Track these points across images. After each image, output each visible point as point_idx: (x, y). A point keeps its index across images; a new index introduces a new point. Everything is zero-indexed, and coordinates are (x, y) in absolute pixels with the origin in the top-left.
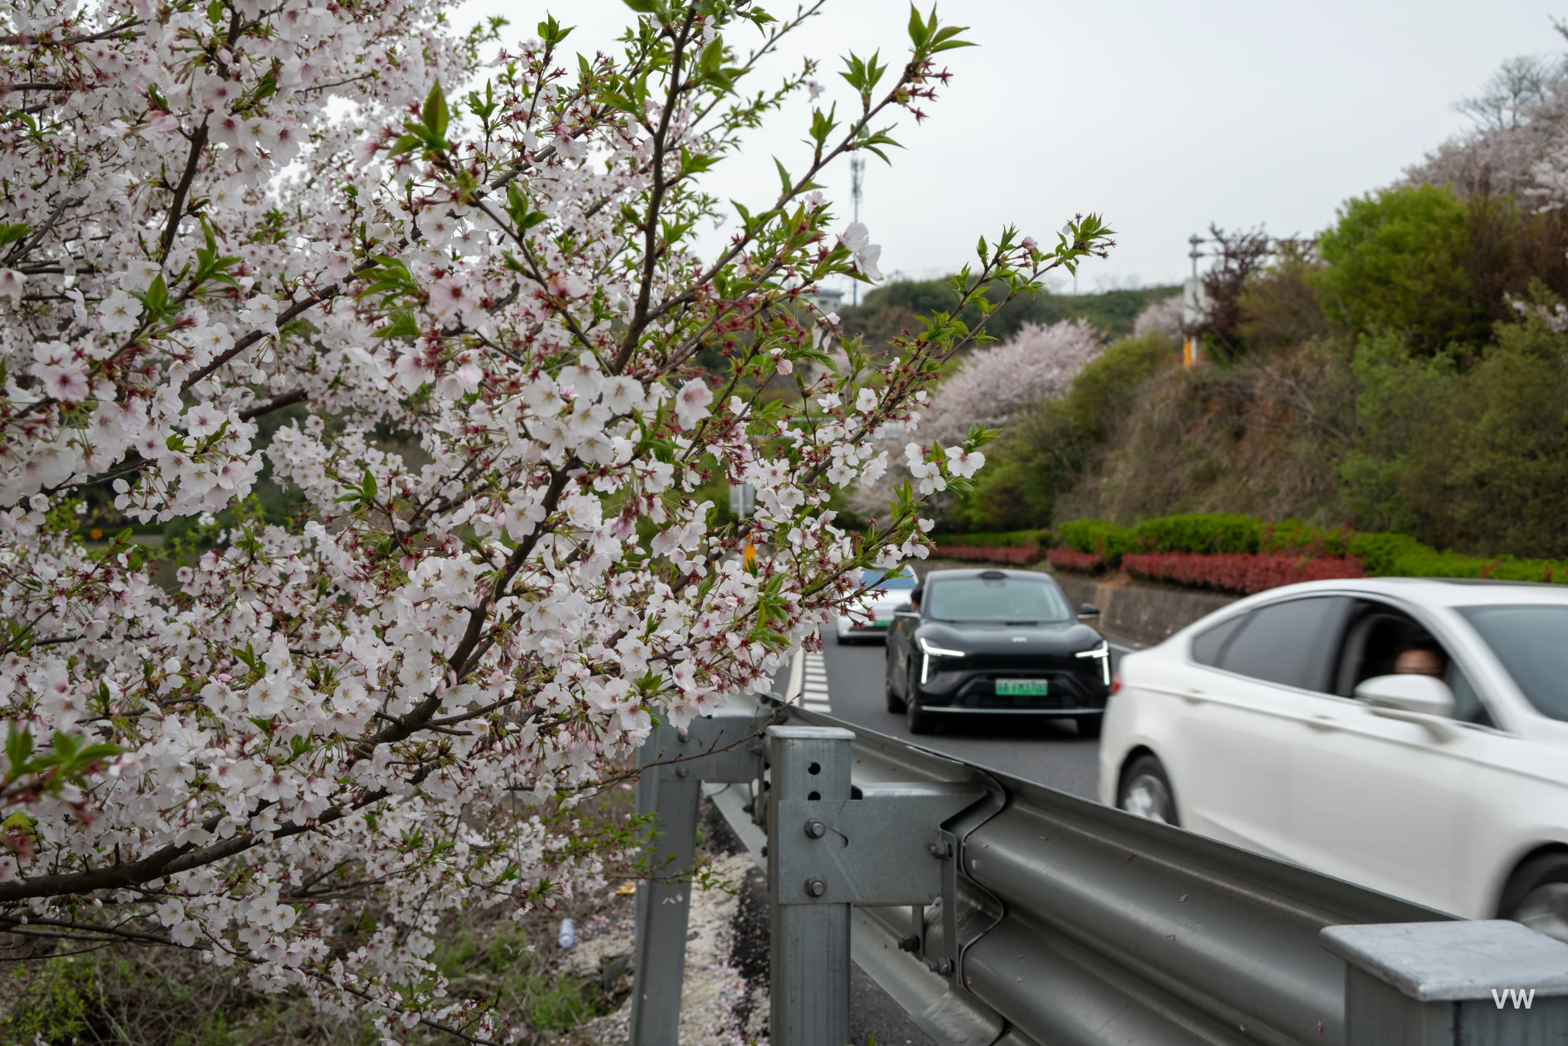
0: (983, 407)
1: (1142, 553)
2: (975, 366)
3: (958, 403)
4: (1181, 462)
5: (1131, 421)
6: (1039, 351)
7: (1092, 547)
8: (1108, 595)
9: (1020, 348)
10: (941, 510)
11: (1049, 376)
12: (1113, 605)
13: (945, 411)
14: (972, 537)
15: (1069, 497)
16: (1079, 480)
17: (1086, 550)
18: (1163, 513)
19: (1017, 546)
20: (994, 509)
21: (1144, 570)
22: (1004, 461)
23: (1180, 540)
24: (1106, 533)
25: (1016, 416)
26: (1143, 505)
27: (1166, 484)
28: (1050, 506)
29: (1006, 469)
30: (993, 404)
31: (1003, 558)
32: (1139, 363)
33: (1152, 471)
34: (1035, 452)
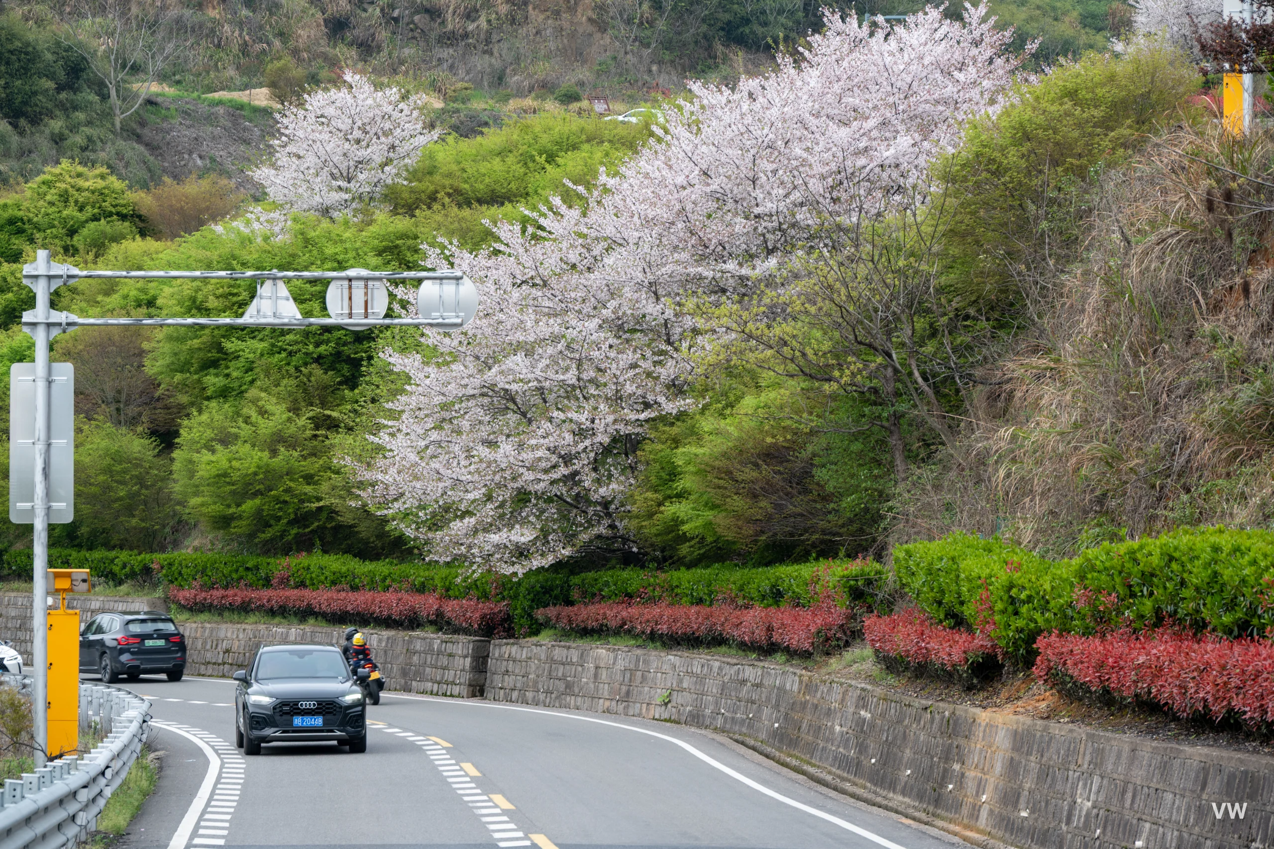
0: (715, 232)
1: (1087, 632)
2: (695, 126)
3: (648, 222)
4: (1195, 388)
5: (1072, 279)
6: (864, 87)
7: (968, 611)
8: (1002, 741)
9: (812, 78)
10: (605, 504)
11: (888, 154)
12: (1013, 768)
13: (612, 245)
14: (684, 577)
15: (927, 473)
16: (953, 429)
17: (958, 621)
18: (1150, 525)
19: (797, 603)
20: (738, 503)
21: (1087, 676)
22: (767, 377)
23: (1175, 598)
24: (1003, 576)
25: (798, 259)
26: (1101, 500)
27: (1156, 445)
28: (883, 496)
29: (770, 396)
30: (740, 225)
31: (760, 635)
32: (1107, 124)
33: (1122, 412)
34: (839, 354)
